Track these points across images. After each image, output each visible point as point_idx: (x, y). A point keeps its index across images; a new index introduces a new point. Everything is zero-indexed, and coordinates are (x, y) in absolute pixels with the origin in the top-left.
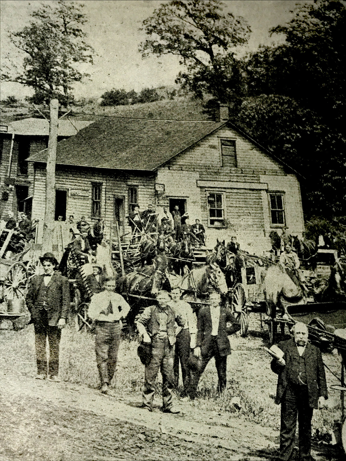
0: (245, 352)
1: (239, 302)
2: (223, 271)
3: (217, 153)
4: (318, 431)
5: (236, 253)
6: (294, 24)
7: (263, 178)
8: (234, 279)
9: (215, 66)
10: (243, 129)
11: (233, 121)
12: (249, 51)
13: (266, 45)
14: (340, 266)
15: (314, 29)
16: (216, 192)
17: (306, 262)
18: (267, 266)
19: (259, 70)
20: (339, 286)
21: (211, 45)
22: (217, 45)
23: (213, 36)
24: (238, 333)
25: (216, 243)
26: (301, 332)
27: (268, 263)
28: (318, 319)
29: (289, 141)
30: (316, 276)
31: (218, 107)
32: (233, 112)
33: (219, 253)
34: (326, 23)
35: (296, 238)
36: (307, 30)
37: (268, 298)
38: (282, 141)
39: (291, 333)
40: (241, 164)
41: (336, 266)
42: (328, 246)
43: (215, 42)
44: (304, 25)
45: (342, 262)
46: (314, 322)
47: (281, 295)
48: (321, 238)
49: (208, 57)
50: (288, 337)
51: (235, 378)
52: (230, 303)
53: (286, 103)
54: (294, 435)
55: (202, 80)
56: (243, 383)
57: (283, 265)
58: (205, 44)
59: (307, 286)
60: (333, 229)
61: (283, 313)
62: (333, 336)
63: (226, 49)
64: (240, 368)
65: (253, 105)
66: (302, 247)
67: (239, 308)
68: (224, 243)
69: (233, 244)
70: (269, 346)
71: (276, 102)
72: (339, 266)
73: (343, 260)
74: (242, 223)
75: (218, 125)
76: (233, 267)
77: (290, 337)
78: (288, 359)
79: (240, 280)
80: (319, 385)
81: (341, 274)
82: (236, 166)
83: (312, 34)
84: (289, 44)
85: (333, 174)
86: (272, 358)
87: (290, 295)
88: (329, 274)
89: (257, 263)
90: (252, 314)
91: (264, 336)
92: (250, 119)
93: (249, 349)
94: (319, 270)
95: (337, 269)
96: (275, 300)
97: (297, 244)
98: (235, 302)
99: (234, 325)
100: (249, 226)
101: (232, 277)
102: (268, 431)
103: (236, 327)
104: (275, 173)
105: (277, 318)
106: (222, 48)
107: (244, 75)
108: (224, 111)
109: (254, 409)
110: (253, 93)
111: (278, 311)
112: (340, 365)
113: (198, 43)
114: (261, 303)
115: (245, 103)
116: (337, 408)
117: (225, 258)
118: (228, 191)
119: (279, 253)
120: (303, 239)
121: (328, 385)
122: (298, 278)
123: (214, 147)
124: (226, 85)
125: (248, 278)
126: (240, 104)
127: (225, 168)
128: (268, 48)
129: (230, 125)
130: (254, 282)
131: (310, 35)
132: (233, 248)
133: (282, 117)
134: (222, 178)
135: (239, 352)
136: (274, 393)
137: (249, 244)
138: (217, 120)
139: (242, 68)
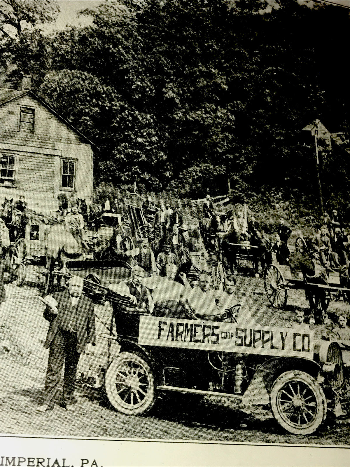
0: (20, 300)
1: (20, 254)
2: (7, 226)
3: (15, 119)
4: (83, 375)
5: (22, 211)
6: (102, 9)
7: (58, 145)
8: (18, 234)
9: (21, 41)
10: (43, 99)
11: (35, 91)
12: (55, 29)
13: (73, 25)
14: (123, 229)
15: (121, 14)
16: (9, 153)
17: (91, 223)
18: (52, 224)
19: (64, 47)
20: (118, 246)
21: (19, 20)
22: (25, 21)
23: (23, 12)
24: (14, 282)
25: (4, 201)
26: (77, 284)
27: (53, 222)
28: (94, 274)
29: (87, 114)
30: (98, 236)
31: (21, 77)
32: (35, 83)
33: (6, 210)
34: (133, 10)
35: (83, 201)
36: (114, 15)
37: (49, 253)
38: (80, 114)
39: (67, 285)
40: (37, 130)
41: (118, 229)
42: (113, 210)
43: (23, 18)
44: (112, 10)
45: (125, 225)
46: (91, 276)
47: (62, 251)
48: (107, 203)
49: (15, 30)
50: (64, 289)
51: (7, 323)
52: (10, 256)
53: (87, 79)
54: (59, 377)
55: (8, 52)
56: (14, 329)
57: (68, 225)
58: (14, 19)
59: (88, 245)
60: (119, 196)
61: (62, 267)
62: (107, 289)
63: (34, 25)
64: (13, 315)
65: (56, 78)
66: (88, 210)
67: (18, 260)
68: (12, 201)
69: (20, 202)
70: (44, 295)
71: (78, 78)
72: (121, 229)
73: (127, 223)
74: (32, 184)
75: (20, 93)
76: (18, 223)
77: (65, 289)
78: (61, 308)
79: (23, 236)
80: (88, 333)
81: (122, 236)
82: (33, 132)
83: (118, 18)
84: (95, 26)
85: (126, 148)
86: (45, 307)
87: (70, 251)
88: (111, 235)
89: (43, 221)
90: (31, 266)
91: (40, 287)
92: (52, 91)
93: (24, 298)
94: (102, 231)
95: (119, 231)
96: (55, 256)
97: (84, 207)
98: (16, 254)
99: (11, 275)
100: (39, 187)
101: (15, 233)
102: (34, 373)
103: (14, 277)
104: (71, 141)
105: (55, 271)
106: (30, 24)
107: (49, 50)
108: (26, 82)
109: (23, 352)
110: (57, 67)
111: (56, 265)
112: (110, 316)
113: (7, 18)
114: (41, 257)
115: (47, 75)
116: (103, 354)
117: (11, 215)
118: (21, 154)
119: (65, 214)
120: (90, 203)
121: (97, 333)
122: (81, 237)
123: (13, 113)
124: (30, 58)
125: (32, 234)
126: (43, 76)
127: (21, 133)
128: (75, 27)
129: (31, 94)
130: (37, 239)
131: (116, 20)
132: (20, 206)
133: (83, 91)
134: (17, 141)
135: (14, 300)
136: (44, 339)
137: (37, 204)
138: (19, 88)
139: (48, 44)
